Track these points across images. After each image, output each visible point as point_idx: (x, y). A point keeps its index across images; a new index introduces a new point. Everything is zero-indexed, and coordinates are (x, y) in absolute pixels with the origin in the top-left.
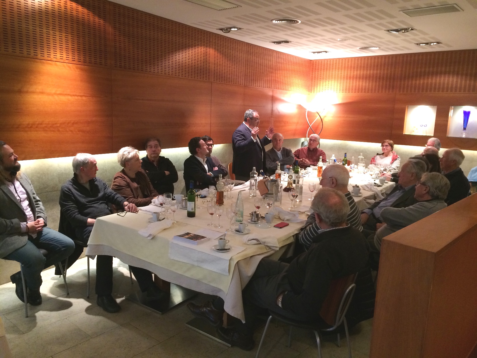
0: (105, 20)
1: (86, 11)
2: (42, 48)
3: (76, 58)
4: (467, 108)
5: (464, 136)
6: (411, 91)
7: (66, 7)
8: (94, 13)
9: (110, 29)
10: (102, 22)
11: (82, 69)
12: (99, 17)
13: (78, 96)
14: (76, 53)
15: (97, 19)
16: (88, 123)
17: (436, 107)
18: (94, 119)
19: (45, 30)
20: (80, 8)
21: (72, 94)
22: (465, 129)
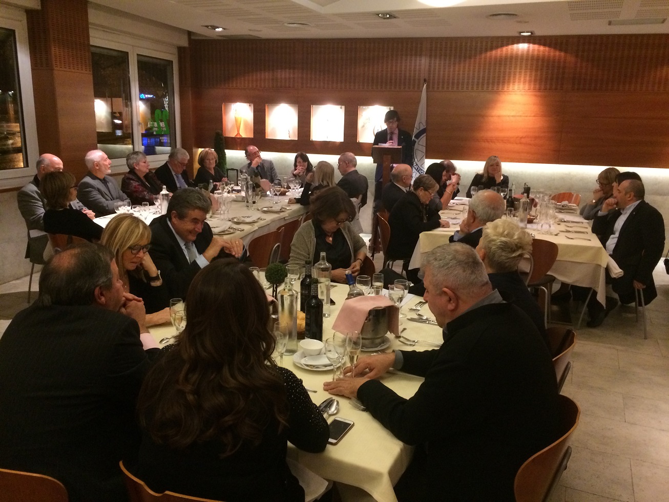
0: (566, 52)
1: (547, 49)
2: (504, 83)
3: (532, 87)
7: (528, 50)
8: (555, 48)
9: (571, 59)
10: (563, 54)
11: (536, 96)
12: (561, 50)
13: (530, 116)
14: (532, 83)
15: (557, 53)
16: (536, 138)
18: (542, 135)
19: (507, 70)
20: (542, 48)
21: (524, 115)
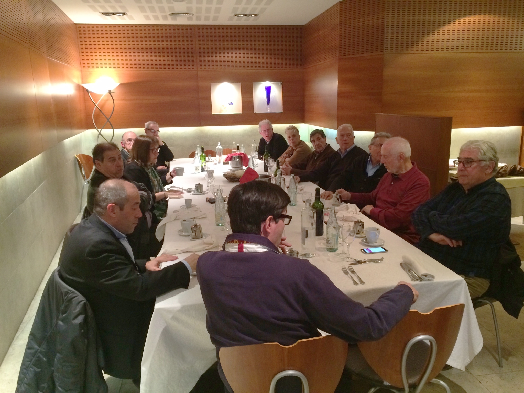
4: (268, 84)
5: (269, 111)
6: (213, 67)
17: (240, 84)
22: (268, 103)
